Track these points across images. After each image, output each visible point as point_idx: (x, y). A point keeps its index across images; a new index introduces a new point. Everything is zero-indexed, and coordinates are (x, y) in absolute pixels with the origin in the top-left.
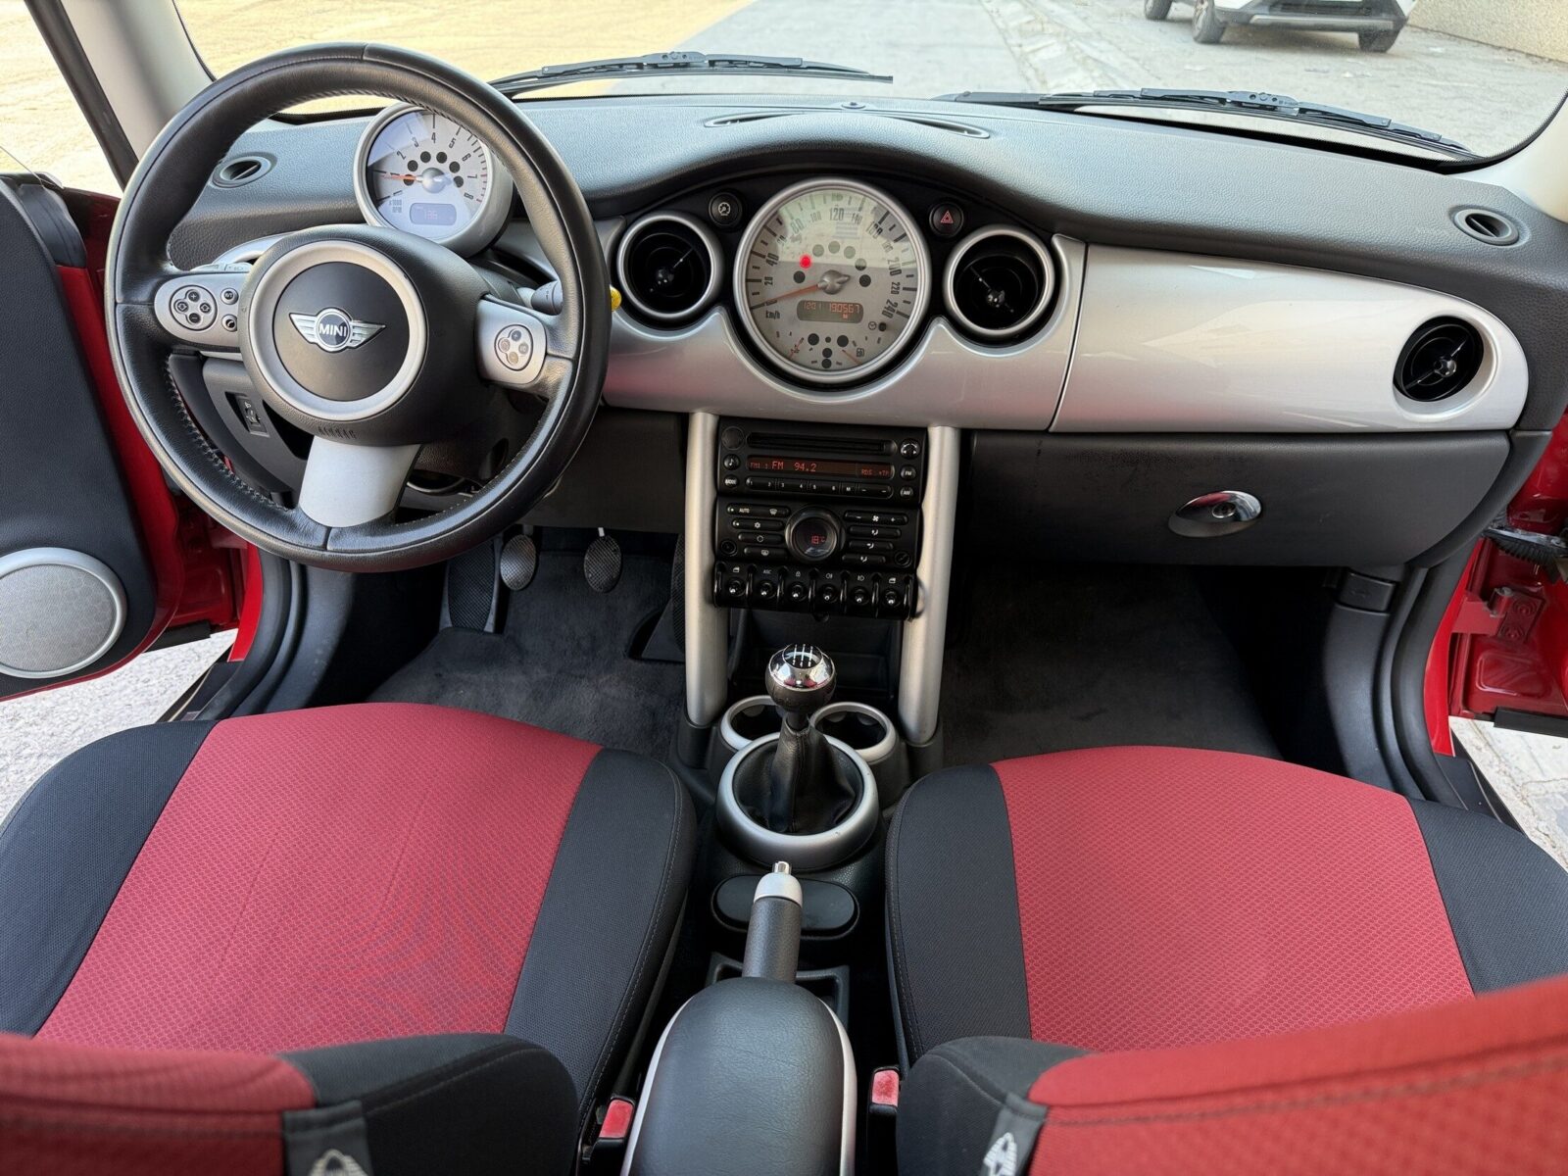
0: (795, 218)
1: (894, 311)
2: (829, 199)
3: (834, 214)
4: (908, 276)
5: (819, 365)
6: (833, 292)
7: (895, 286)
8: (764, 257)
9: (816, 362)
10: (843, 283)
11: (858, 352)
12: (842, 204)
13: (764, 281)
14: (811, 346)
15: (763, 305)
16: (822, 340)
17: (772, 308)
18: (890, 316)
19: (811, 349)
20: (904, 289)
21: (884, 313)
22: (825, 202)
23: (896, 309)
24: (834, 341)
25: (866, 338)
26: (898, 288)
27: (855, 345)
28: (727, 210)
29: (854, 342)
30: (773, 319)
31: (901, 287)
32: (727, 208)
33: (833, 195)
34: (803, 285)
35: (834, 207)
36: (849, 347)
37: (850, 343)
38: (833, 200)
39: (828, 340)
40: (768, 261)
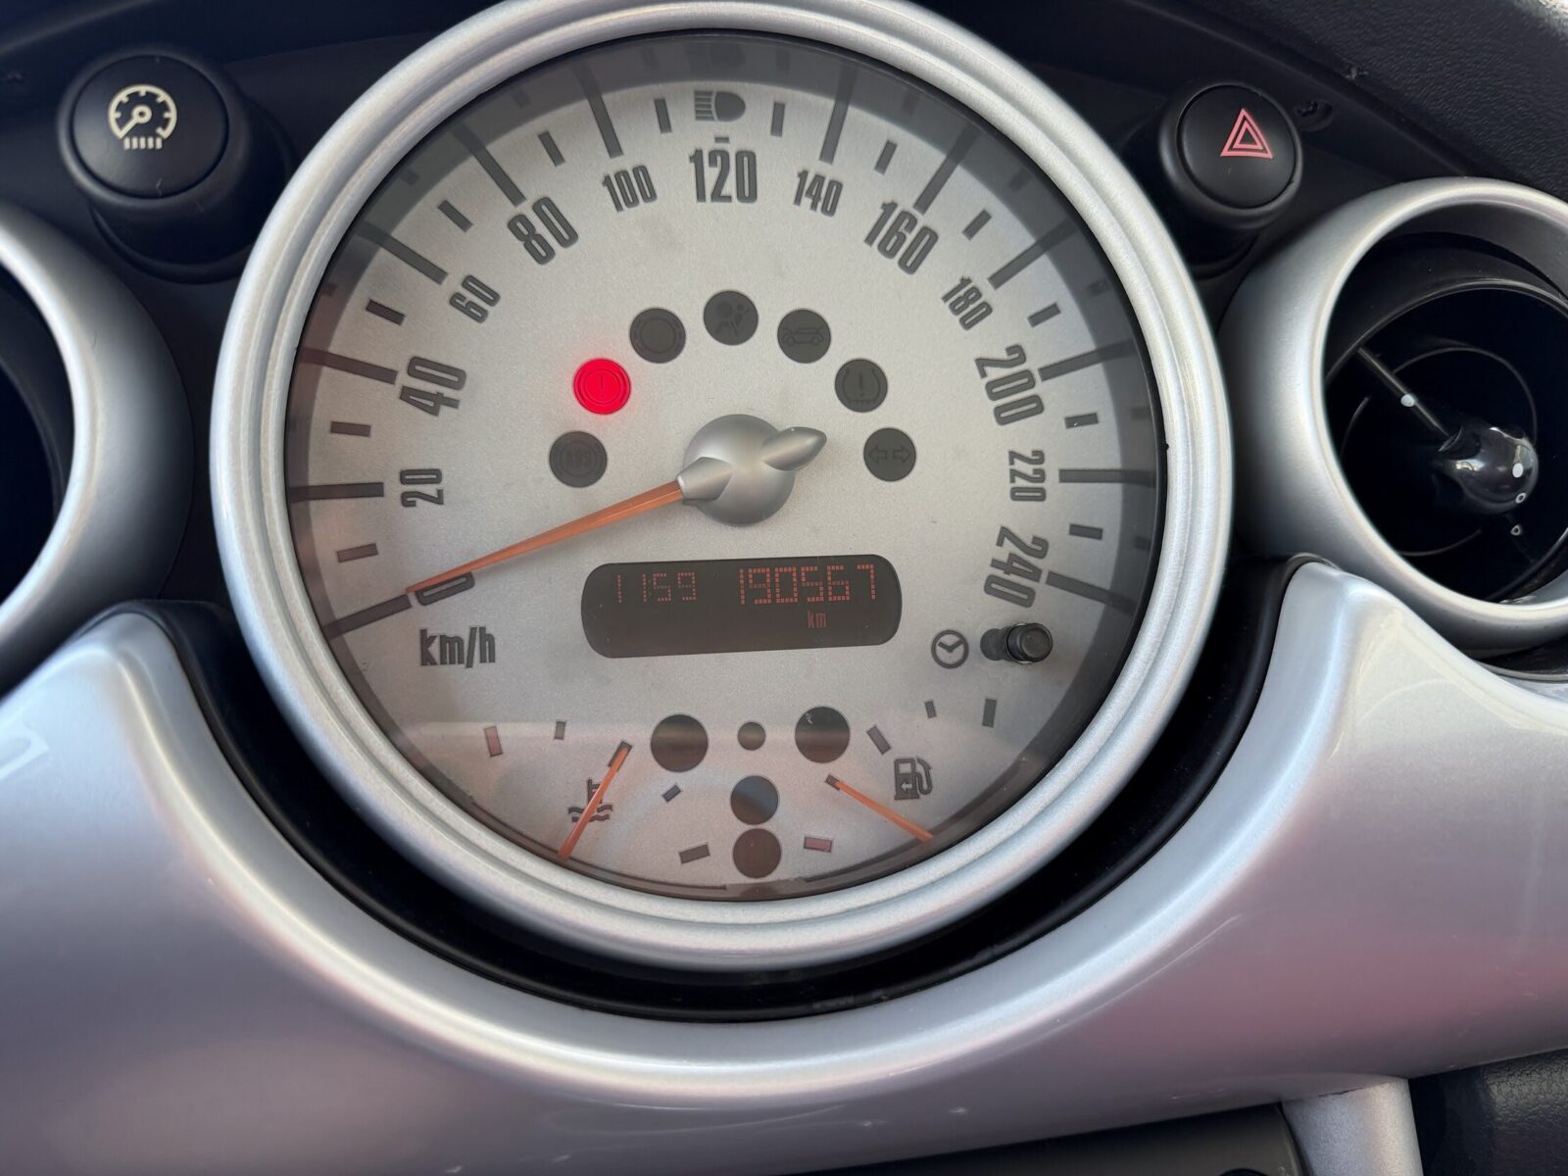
0: (532, 194)
1: (1035, 574)
2: (682, 114)
3: (711, 174)
4: (1071, 422)
5: (723, 870)
6: (749, 512)
7: (1028, 469)
8: (387, 375)
9: (702, 852)
10: (790, 466)
11: (900, 779)
12: (745, 133)
13: (394, 489)
14: (669, 779)
15: (399, 604)
16: (721, 736)
17: (453, 617)
18: (1027, 598)
19: (671, 794)
20: (1067, 476)
21: (992, 586)
22: (665, 125)
23: (1045, 565)
24: (782, 736)
25: (931, 710)
26: (1041, 476)
27: (884, 747)
28: (158, 120)
29: (875, 734)
30: (458, 669)
31: (1052, 468)
32: (159, 109)
33: (701, 98)
34: (608, 490)
35: (708, 145)
36: (857, 763)
37: (858, 737)
38: (702, 114)
39: (752, 737)
40: (407, 394)
